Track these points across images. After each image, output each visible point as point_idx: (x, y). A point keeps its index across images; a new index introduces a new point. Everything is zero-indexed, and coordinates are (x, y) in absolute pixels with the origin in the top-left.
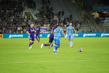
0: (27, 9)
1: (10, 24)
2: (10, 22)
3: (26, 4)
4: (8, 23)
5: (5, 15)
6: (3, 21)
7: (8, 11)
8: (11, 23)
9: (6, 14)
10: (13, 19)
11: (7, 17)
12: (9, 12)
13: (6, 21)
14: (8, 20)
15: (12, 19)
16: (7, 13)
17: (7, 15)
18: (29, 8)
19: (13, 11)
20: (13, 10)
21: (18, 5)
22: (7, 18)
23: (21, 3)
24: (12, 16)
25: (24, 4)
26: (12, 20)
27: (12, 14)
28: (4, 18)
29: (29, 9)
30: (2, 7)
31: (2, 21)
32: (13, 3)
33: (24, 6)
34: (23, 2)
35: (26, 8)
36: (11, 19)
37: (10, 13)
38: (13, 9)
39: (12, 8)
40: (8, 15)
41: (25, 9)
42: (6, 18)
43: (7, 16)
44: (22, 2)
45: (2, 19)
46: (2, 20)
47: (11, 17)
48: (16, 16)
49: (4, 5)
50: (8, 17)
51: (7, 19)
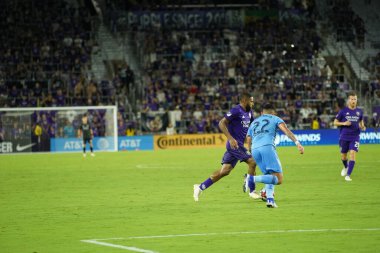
0: (332, 44)
1: (276, 98)
2: (275, 90)
3: (329, 26)
4: (267, 96)
5: (259, 67)
6: (253, 88)
7: (269, 56)
8: (278, 94)
9: (261, 65)
10: (285, 81)
11: (264, 75)
12: (273, 57)
13: (263, 87)
14: (268, 84)
15: (283, 80)
16: (263, 61)
17: (263, 68)
18: (338, 40)
19: (284, 53)
20: (285, 49)
21: (300, 32)
22: (266, 79)
23: (312, 25)
24: (282, 72)
25: (324, 26)
26: (281, 83)
27: (282, 64)
28: (253, 79)
29: (339, 44)
30: (247, 43)
31: (250, 89)
32: (284, 26)
33: (322, 32)
34: (320, 19)
35: (329, 40)
36: (278, 82)
37: (276, 60)
38: (285, 45)
39: (278, 43)
40: (269, 66)
41: (325, 44)
42: (260, 78)
43: (266, 69)
44: (317, 22)
45: (250, 83)
46: (247, 87)
47: (278, 75)
48: (296, 70)
49: (256, 34)
50: (268, 74)
51: (263, 80)
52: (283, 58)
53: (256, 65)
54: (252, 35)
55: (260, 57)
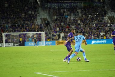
0: (110, 13)
1: (93, 29)
2: (92, 27)
3: (109, 7)
4: (90, 29)
5: (87, 20)
6: (86, 26)
7: (91, 16)
8: (93, 28)
9: (88, 19)
10: (96, 24)
11: (89, 22)
12: (92, 17)
13: (89, 26)
14: (90, 25)
15: (95, 24)
16: (89, 18)
17: (89, 20)
18: (112, 12)
19: (95, 15)
20: (95, 14)
21: (100, 9)
22: (90, 24)
23: (104, 7)
24: (94, 21)
25: (108, 7)
26: (94, 25)
27: (95, 19)
28: (86, 24)
29: (112, 13)
30: (84, 13)
31: (85, 26)
32: (95, 7)
33: (107, 9)
34: (106, 5)
35: (109, 11)
36: (93, 24)
37: (93, 18)
38: (96, 13)
39: (94, 13)
41: (108, 13)
42: (88, 23)
43: (90, 21)
44: (105, 6)
45: (85, 25)
46: (84, 26)
47: (93, 22)
48: (99, 21)
49: (87, 10)
50: (90, 22)
51: (89, 24)
52: (95, 17)
53: (87, 19)
54: (85, 10)
55: (88, 17)
